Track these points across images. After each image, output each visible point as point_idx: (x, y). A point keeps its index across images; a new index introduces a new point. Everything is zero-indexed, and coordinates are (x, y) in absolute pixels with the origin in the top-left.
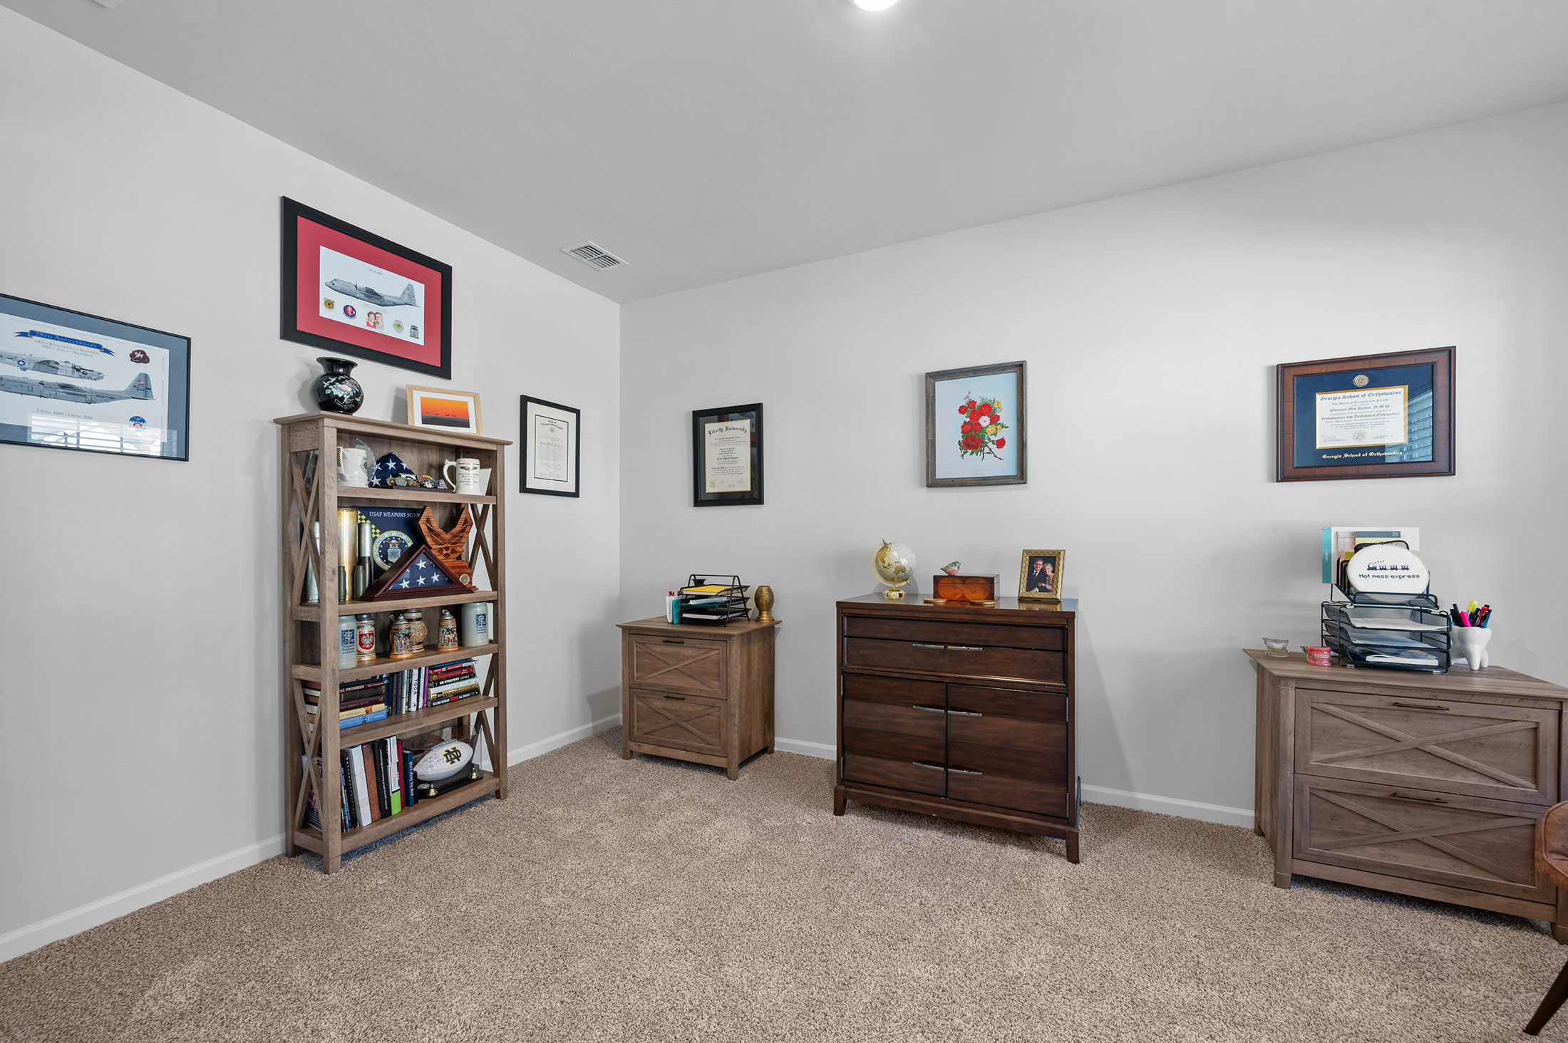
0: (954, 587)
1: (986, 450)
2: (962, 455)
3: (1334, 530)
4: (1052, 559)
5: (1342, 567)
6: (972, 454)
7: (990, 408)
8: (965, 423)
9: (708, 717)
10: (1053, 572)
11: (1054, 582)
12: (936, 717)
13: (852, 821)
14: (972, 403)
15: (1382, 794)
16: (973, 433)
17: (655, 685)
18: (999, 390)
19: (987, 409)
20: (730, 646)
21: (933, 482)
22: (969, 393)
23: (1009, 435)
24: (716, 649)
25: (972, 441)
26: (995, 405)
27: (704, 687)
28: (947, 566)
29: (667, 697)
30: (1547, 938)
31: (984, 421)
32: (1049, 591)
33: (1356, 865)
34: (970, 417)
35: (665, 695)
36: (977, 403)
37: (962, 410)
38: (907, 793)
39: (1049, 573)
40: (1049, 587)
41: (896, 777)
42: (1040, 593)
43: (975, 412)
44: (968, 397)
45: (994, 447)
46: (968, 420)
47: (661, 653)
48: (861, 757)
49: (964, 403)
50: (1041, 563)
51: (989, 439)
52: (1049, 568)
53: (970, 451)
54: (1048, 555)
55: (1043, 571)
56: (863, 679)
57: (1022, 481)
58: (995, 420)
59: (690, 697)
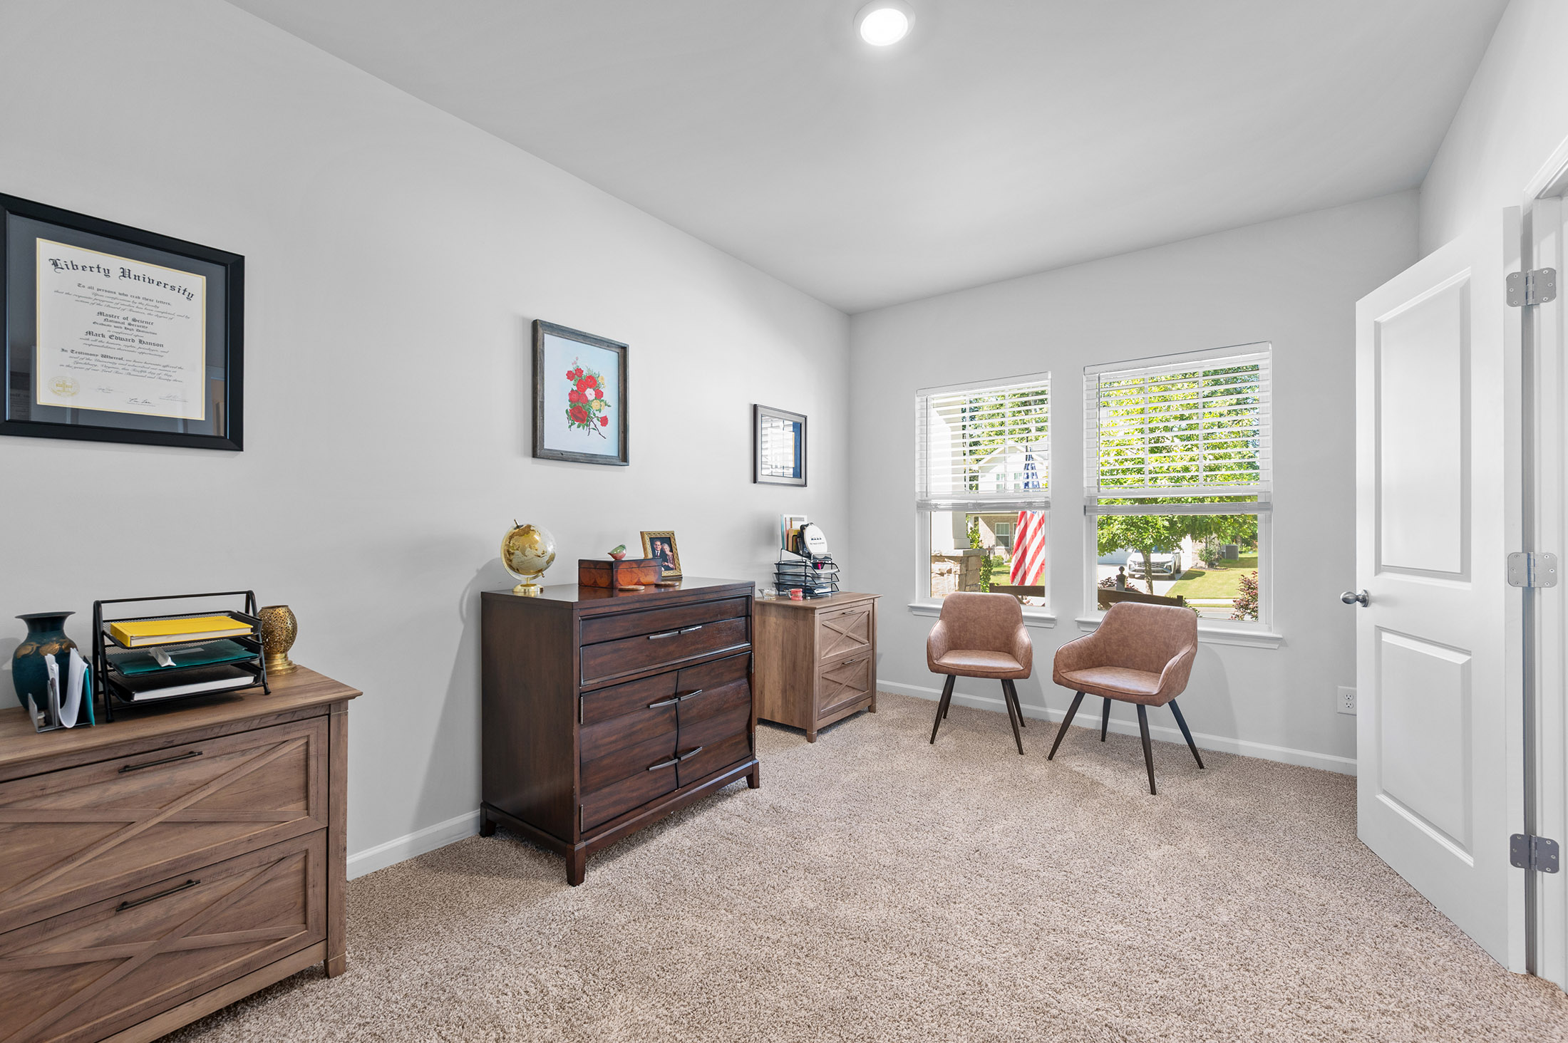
0: (631, 572)
1: (592, 425)
2: (570, 427)
3: (785, 516)
4: (668, 540)
6: (579, 427)
7: (595, 382)
8: (572, 391)
10: (671, 551)
11: (675, 559)
12: (667, 709)
13: (594, 876)
14: (579, 371)
16: (580, 405)
18: (602, 365)
19: (591, 381)
20: (339, 721)
21: (537, 450)
22: (577, 359)
23: (612, 413)
24: (295, 739)
25: (579, 414)
26: (599, 380)
27: (259, 829)
29: (123, 907)
31: (590, 393)
32: (672, 569)
33: (833, 711)
34: (577, 385)
35: (116, 902)
36: (584, 373)
37: (570, 375)
38: (647, 806)
39: (668, 552)
40: (671, 566)
41: (635, 794)
42: (667, 572)
43: (583, 381)
44: (575, 363)
45: (598, 424)
46: (575, 388)
49: (572, 369)
50: (659, 543)
51: (594, 414)
52: (667, 548)
53: (577, 423)
55: (663, 551)
57: (625, 464)
58: (599, 395)
59: (211, 871)
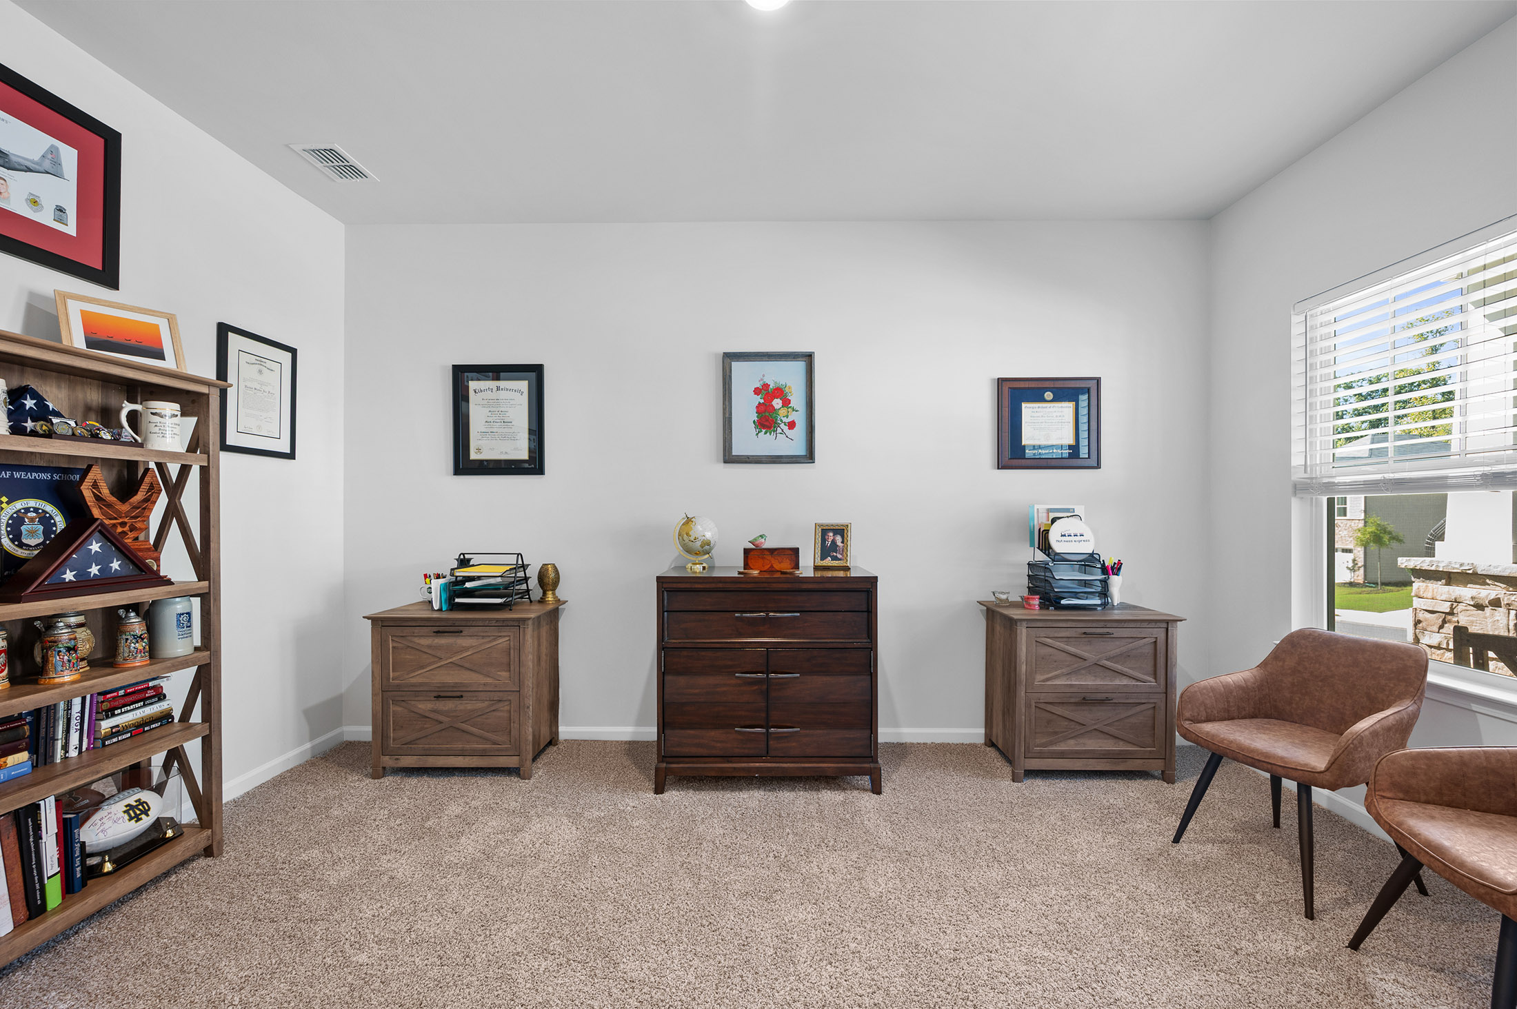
1: (779, 430)
2: (757, 434)
3: (1036, 507)
4: (841, 531)
5: (1044, 535)
6: (766, 433)
7: (783, 392)
8: (760, 404)
9: (494, 713)
10: (843, 542)
11: (844, 551)
12: (759, 681)
13: (673, 796)
14: (766, 386)
15: (1077, 700)
16: (767, 414)
17: (421, 684)
18: (789, 376)
19: (779, 392)
20: (524, 631)
21: (729, 458)
22: (764, 376)
23: (800, 418)
24: (504, 636)
25: (766, 421)
26: (787, 390)
27: (489, 680)
28: (755, 539)
29: (438, 697)
30: (1160, 781)
31: (777, 403)
32: (840, 559)
33: (1062, 755)
34: (764, 399)
35: (436, 694)
36: (771, 387)
37: (757, 391)
38: (730, 759)
39: (839, 543)
40: (839, 556)
41: (719, 745)
42: (832, 562)
43: (769, 395)
44: (762, 380)
45: (786, 428)
46: (762, 401)
47: (429, 647)
48: (683, 731)
49: (759, 385)
50: (831, 534)
51: (781, 421)
52: (839, 539)
53: (764, 431)
54: (837, 528)
55: (834, 542)
56: (685, 653)
57: (811, 461)
58: (786, 403)
59: (470, 694)
